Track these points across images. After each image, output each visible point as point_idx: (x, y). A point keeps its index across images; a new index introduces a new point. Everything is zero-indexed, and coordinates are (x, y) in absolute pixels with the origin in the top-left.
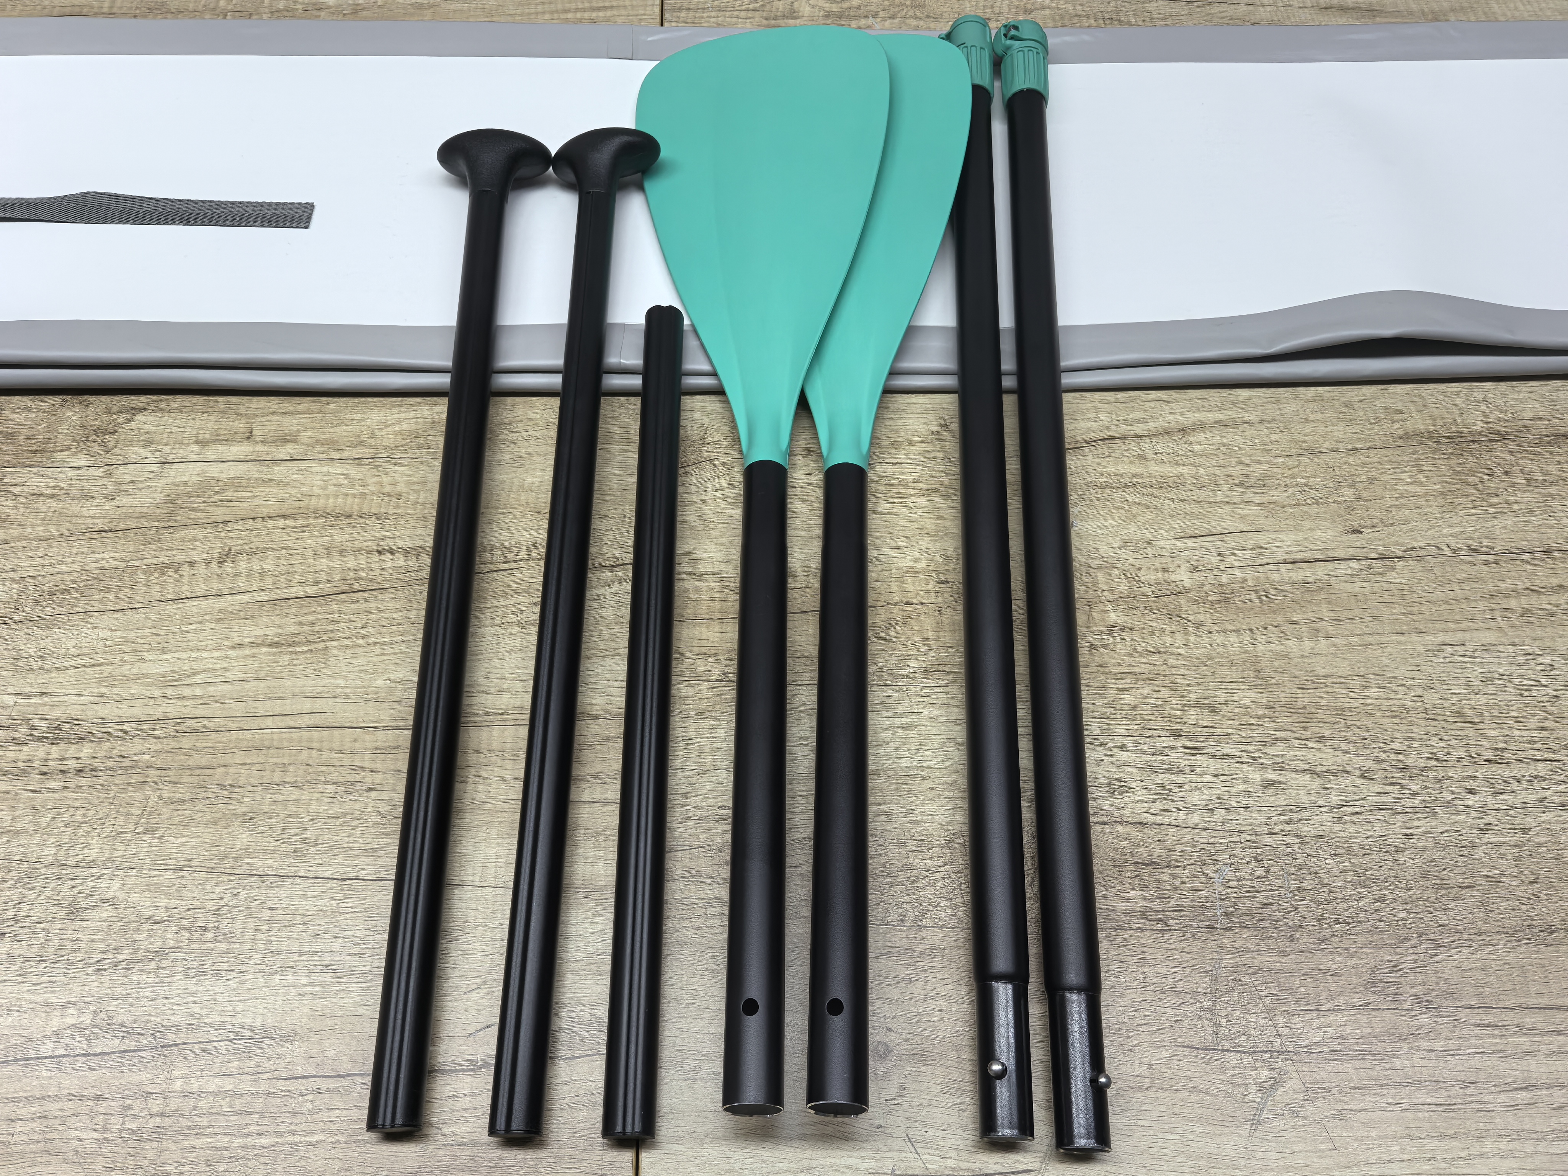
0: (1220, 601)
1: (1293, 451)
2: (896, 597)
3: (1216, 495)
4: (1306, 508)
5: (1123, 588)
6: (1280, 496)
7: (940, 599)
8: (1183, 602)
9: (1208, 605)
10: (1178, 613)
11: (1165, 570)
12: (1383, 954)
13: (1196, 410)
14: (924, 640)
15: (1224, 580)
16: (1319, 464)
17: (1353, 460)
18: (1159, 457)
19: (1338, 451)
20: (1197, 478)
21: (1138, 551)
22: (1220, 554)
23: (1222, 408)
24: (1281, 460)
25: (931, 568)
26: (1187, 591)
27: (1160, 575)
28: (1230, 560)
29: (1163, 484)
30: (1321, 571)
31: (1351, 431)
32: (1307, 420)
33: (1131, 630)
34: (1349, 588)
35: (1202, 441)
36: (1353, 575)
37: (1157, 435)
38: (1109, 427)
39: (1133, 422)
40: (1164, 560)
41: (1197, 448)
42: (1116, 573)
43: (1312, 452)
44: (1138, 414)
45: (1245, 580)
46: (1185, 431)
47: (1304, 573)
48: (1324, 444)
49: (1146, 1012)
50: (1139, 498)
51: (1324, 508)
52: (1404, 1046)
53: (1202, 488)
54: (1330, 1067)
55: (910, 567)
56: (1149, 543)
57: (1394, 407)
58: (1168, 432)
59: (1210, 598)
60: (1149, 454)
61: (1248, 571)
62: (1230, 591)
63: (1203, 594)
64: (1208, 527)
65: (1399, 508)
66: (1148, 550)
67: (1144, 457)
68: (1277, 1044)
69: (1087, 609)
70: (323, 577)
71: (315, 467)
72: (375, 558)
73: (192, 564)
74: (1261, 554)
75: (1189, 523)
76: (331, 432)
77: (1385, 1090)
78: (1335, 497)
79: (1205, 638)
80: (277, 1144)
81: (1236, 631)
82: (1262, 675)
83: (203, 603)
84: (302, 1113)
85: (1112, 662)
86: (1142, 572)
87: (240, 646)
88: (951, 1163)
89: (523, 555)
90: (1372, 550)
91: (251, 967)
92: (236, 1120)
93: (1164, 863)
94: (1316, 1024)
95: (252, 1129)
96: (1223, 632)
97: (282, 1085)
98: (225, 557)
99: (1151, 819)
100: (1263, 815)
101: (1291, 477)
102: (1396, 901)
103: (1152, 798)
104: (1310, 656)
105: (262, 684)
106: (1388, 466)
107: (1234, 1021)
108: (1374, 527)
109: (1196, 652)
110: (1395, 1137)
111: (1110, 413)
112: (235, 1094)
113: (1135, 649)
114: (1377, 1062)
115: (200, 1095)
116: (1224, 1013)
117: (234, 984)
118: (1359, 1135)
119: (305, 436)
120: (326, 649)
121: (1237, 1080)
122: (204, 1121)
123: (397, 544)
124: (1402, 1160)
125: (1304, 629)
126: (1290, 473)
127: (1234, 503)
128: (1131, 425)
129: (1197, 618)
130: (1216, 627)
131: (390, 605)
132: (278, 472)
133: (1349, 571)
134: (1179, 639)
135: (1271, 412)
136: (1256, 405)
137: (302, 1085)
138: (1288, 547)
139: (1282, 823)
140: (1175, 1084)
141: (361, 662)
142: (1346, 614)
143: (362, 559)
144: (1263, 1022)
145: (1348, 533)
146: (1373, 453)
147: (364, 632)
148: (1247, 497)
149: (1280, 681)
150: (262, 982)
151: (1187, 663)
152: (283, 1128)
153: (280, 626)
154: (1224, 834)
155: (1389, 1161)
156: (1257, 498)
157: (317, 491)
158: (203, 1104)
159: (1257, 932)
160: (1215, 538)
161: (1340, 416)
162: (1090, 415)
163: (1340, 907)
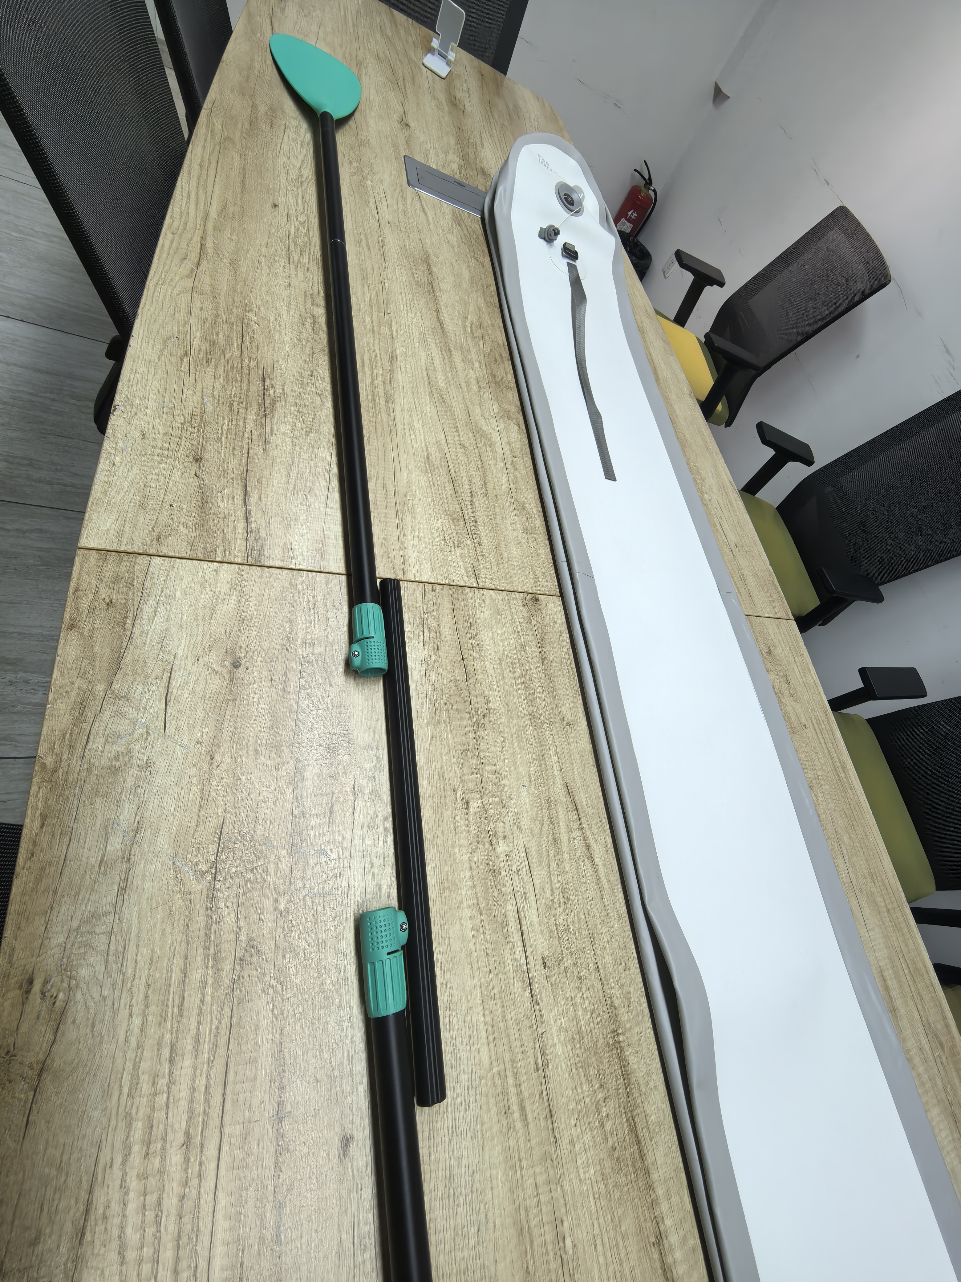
1: (590, 926)
2: (473, 692)
3: (554, 873)
4: (555, 931)
5: (491, 811)
6: (560, 914)
7: (474, 713)
8: (487, 846)
12: (271, 955)
13: (605, 866)
14: (451, 703)
15: (503, 873)
16: (584, 942)
17: (591, 966)
20: (563, 862)
21: (514, 822)
22: (518, 872)
23: (608, 881)
24: (583, 917)
26: (494, 849)
27: (501, 834)
28: (515, 877)
29: (556, 841)
30: (516, 937)
31: (610, 967)
32: (611, 937)
34: (507, 955)
35: (586, 866)
36: (516, 959)
37: (585, 839)
38: (585, 812)
40: (511, 837)
41: (581, 863)
42: (500, 808)
44: (595, 830)
45: (505, 886)
46: (590, 857)
47: (513, 926)
48: (598, 947)
51: (557, 943)
52: (210, 964)
53: (557, 864)
54: (203, 911)
56: (520, 830)
57: (632, 1000)
58: (588, 847)
59: (491, 863)
60: (573, 834)
64: (534, 866)
65: (565, 998)
66: (515, 829)
68: (220, 877)
70: (458, 474)
71: (505, 475)
72: (468, 491)
73: (459, 436)
74: (522, 898)
75: (535, 855)
76: (521, 482)
77: (183, 947)
78: (565, 952)
79: (466, 857)
80: (222, 443)
81: (472, 877)
83: (443, 437)
86: (502, 824)
87: (427, 447)
89: (476, 541)
90: (534, 975)
91: (295, 440)
93: (331, 819)
94: (230, 905)
95: (229, 436)
96: (471, 869)
97: (246, 446)
98: (463, 446)
99: (356, 815)
100: (360, 884)
101: (573, 922)
103: (369, 817)
104: (461, 924)
105: (411, 453)
106: (592, 991)
108: (550, 977)
110: (153, 951)
111: (593, 814)
112: (244, 432)
113: (456, 815)
114: (202, 944)
115: (245, 423)
117: (288, 435)
119: (517, 473)
120: (427, 472)
121: (201, 851)
122: (234, 423)
123: (475, 499)
124: (137, 955)
126: (576, 922)
127: (551, 884)
128: (588, 825)
129: (478, 854)
130: (473, 865)
131: (448, 493)
132: (501, 464)
133: (518, 957)
134: (464, 842)
135: (612, 913)
136: (614, 903)
137: (245, 451)
138: (529, 917)
139: (355, 895)
141: (423, 483)
142: (490, 951)
143: (468, 487)
145: (543, 959)
147: (436, 484)
148: (557, 893)
150: (288, 443)
151: (450, 845)
152: (228, 445)
153: (436, 460)
154: (349, 857)
156: (556, 899)
157: (495, 475)
158: (242, 423)
159: (289, 872)
160: (528, 870)
161: (618, 960)
162: (589, 802)
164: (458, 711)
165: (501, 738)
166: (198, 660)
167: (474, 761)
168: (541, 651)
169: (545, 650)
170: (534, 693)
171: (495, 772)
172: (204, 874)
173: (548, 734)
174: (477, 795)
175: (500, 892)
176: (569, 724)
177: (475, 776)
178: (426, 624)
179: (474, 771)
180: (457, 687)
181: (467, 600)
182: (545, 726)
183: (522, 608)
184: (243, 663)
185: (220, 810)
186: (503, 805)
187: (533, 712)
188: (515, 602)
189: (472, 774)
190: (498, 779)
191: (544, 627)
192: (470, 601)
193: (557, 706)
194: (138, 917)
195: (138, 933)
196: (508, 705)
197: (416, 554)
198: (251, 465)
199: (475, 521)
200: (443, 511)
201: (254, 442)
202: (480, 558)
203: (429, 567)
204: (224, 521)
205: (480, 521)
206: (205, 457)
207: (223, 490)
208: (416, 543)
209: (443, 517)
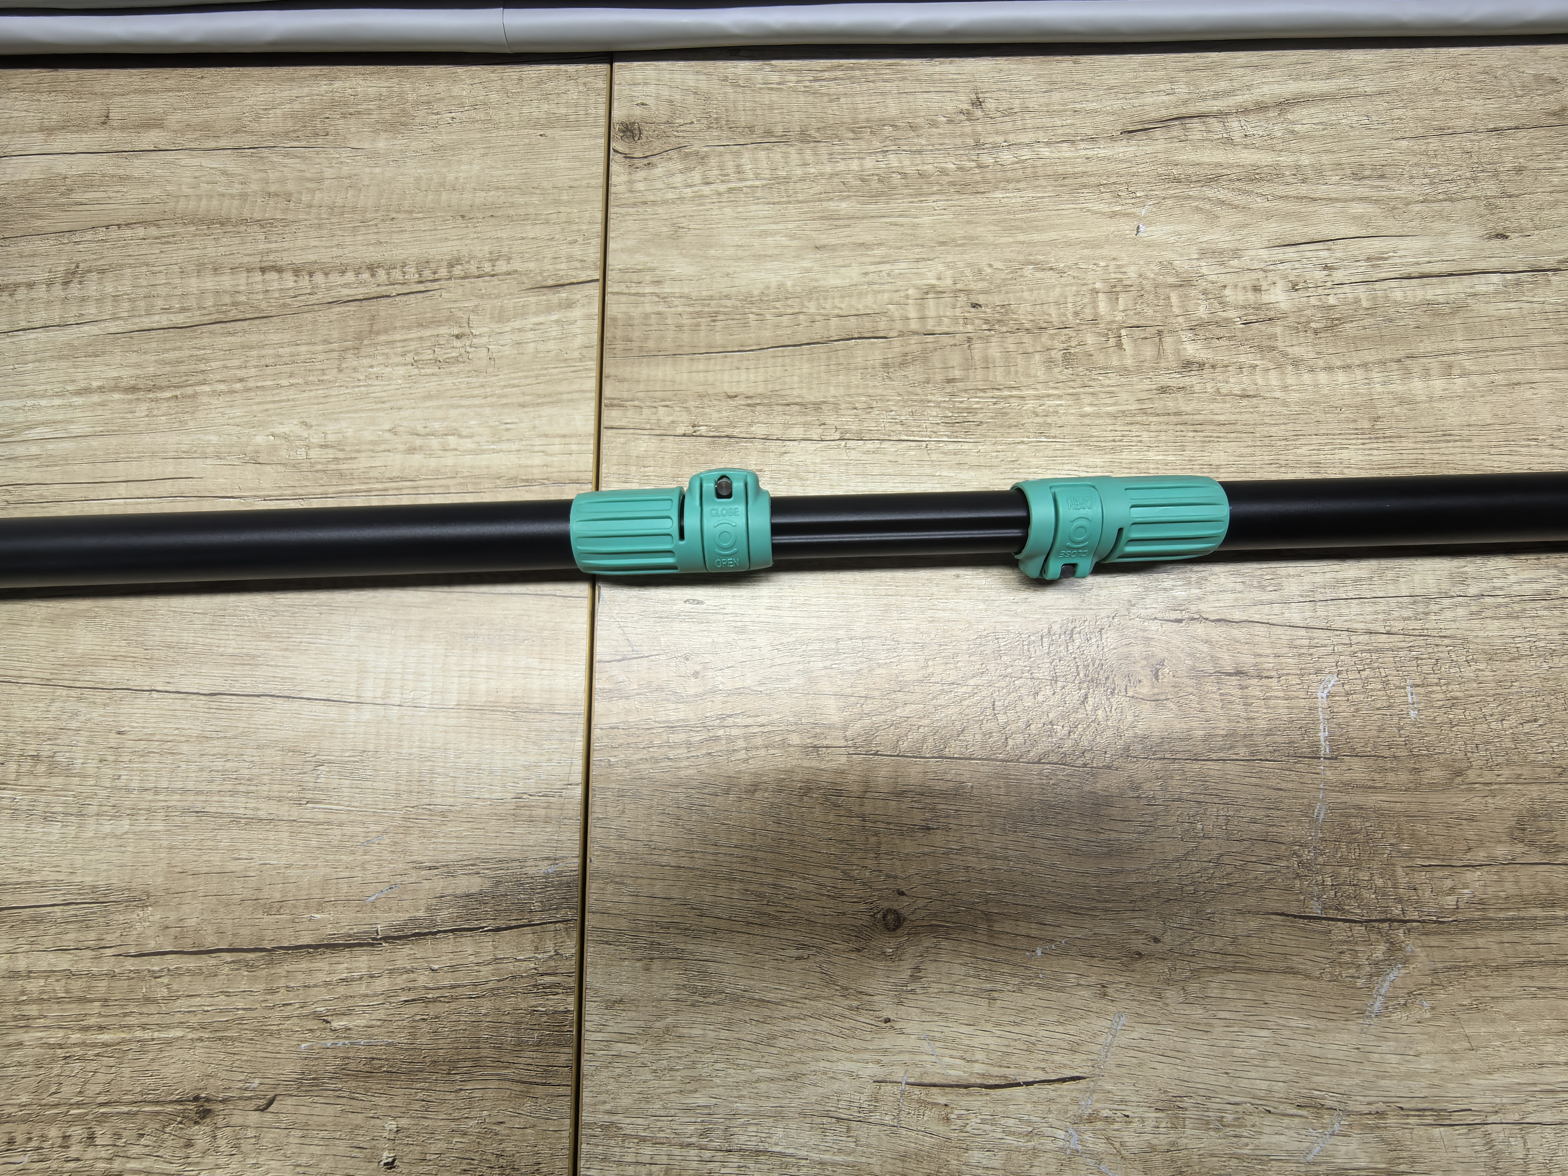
0: (1326, 329)
1: (1420, 131)
2: (914, 325)
4: (1436, 206)
5: (1202, 312)
6: (1403, 190)
7: (970, 328)
8: (1278, 330)
9: (1310, 334)
10: (1272, 344)
11: (1257, 289)
12: (1534, 791)
13: (1298, 78)
15: (1332, 300)
17: (1494, 142)
18: (1248, 141)
19: (1476, 131)
20: (1298, 167)
21: (1222, 264)
22: (1326, 267)
23: (1329, 76)
24: (1404, 143)
25: (959, 286)
26: (1284, 316)
27: (1251, 296)
28: (1339, 276)
30: (1456, 288)
31: (1492, 106)
33: (1213, 367)
34: (1491, 310)
36: (1497, 292)
37: (1246, 111)
38: (1185, 102)
39: (1216, 96)
40: (1254, 275)
41: (1298, 128)
42: (1193, 292)
43: (1443, 132)
44: (1223, 85)
46: (1283, 105)
47: (1435, 291)
48: (1458, 122)
49: (1229, 869)
50: (1223, 194)
51: (1459, 205)
53: (1304, 181)
55: (933, 286)
56: (1236, 253)
58: (1261, 108)
59: (1313, 325)
60: (1237, 136)
61: (1362, 288)
62: (1337, 316)
63: (1303, 320)
64: (1312, 233)
66: (1235, 262)
67: (1229, 141)
68: (1396, 911)
69: (1157, 339)
70: (192, 302)
71: (185, 159)
72: (257, 277)
74: (1378, 266)
75: (1287, 227)
76: (205, 114)
77: (1536, 971)
78: (1472, 192)
79: (1307, 378)
80: (123, 1041)
81: (1347, 367)
82: (1379, 425)
83: (41, 335)
84: (154, 1001)
85: (1189, 409)
86: (1227, 292)
87: (86, 391)
88: (978, 1068)
90: (1519, 260)
91: (93, 809)
92: (74, 1009)
93: (1252, 672)
94: (1448, 883)
95: (92, 1021)
96: (1329, 369)
97: (130, 964)
98: (72, 276)
99: (1237, 615)
100: (1379, 608)
101: (1417, 165)
102: (1551, 721)
104: (1442, 398)
106: (1539, 150)
107: (1341, 880)
108: (1521, 230)
109: (1295, 396)
110: (1548, 1033)
111: (1187, 84)
112: (70, 975)
113: (1218, 391)
114: (1527, 934)
115: (29, 974)
116: (1329, 869)
117: (72, 830)
118: (1501, 1030)
119: (173, 120)
120: (194, 396)
121: (1347, 958)
122: (32, 1010)
123: (285, 259)
125: (1434, 365)
126: (1415, 160)
127: (1346, 201)
128: (1214, 99)
129: (1296, 351)
130: (1321, 363)
131: (275, 338)
132: (138, 167)
133: (1491, 288)
134: (1274, 378)
135: (1392, 81)
136: (1371, 72)
137: (155, 965)
138: (1414, 256)
139: (1405, 619)
140: (1265, 964)
141: (238, 412)
142: (1486, 344)
143: (242, 279)
144: (1379, 882)
145: (1490, 238)
146: (1522, 133)
147: (241, 373)
148: (1362, 191)
149: (1402, 432)
150: (107, 828)
151: (1284, 410)
152: (130, 1020)
153: (138, 365)
154: (1328, 633)
155: (1541, 1065)
156: (1374, 194)
157: (186, 190)
158: (34, 986)
159: (1371, 762)
160: (1320, 246)
161: (1478, 86)
162: (1162, 87)
163: (1480, 728)
164: (968, 365)
165: (1028, 270)
166: (887, 1021)
167: (1090, 339)
168: (784, 140)
169: (779, 130)
170: (905, 175)
171: (1113, 293)
172: (1393, 947)
173: (1007, 157)
174: (1169, 341)
175: (1371, 311)
176: (978, 103)
177: (1125, 340)
178: (729, 431)
179: (1112, 341)
180: (903, 364)
181: (647, 316)
182: (987, 160)
183: (658, 171)
184: (886, 905)
185: (1254, 923)
186: (1185, 283)
187: (952, 184)
188: (640, 186)
189: (1119, 345)
190: (1127, 288)
191: (713, 123)
192: (648, 309)
193: (933, 124)
194: (1489, 1073)
195: (1518, 1068)
196: (943, 244)
197: (504, 446)
198: (210, 941)
199: (372, 269)
200: (342, 359)
201: (111, 938)
202: (502, 266)
203: (547, 411)
204: (435, 1000)
205: (372, 255)
206: (188, 1088)
207: (317, 1016)
208: (468, 444)
209: (366, 362)
